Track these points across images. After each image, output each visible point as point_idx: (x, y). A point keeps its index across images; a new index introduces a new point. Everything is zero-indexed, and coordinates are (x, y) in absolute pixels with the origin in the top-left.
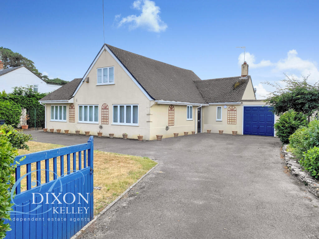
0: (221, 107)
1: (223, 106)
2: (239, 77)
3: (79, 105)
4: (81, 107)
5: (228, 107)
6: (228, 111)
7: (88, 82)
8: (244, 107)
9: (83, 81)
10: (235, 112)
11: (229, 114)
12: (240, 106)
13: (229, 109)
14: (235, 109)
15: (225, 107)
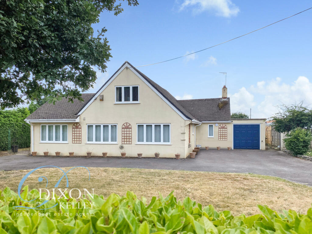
0: (212, 126)
1: (214, 124)
2: (220, 99)
3: (87, 125)
4: (90, 127)
5: (219, 125)
6: (219, 128)
7: (102, 100)
8: (234, 125)
9: (94, 98)
10: (226, 129)
11: (220, 131)
12: (231, 124)
13: (220, 127)
14: (226, 127)
15: (217, 125)
